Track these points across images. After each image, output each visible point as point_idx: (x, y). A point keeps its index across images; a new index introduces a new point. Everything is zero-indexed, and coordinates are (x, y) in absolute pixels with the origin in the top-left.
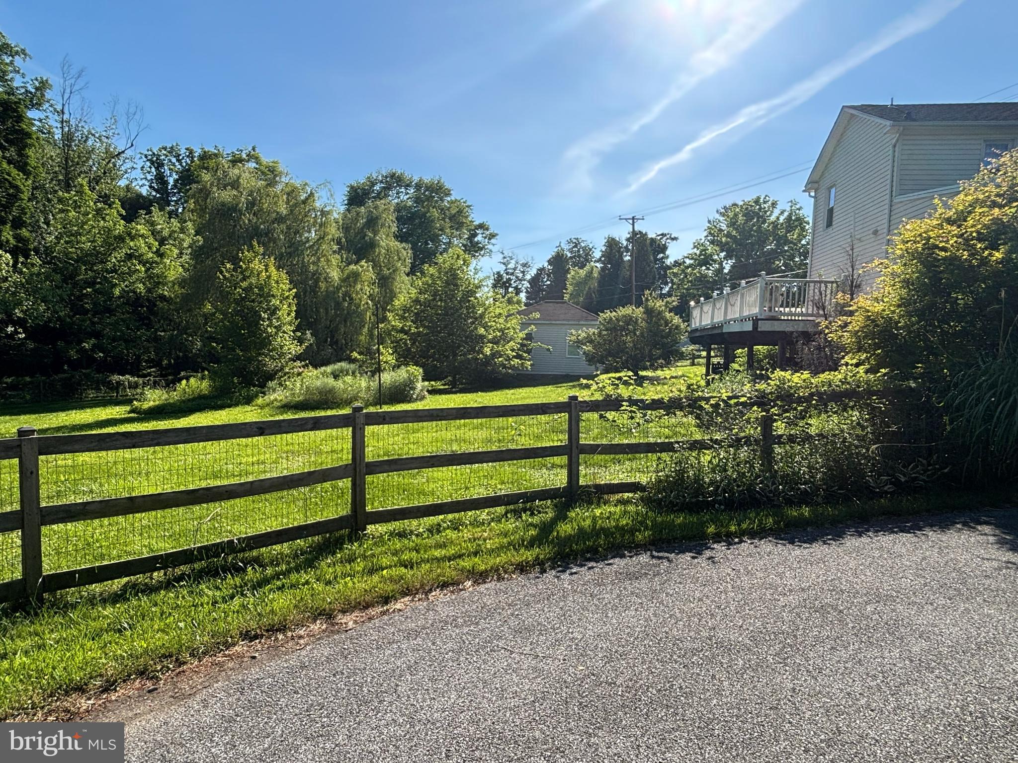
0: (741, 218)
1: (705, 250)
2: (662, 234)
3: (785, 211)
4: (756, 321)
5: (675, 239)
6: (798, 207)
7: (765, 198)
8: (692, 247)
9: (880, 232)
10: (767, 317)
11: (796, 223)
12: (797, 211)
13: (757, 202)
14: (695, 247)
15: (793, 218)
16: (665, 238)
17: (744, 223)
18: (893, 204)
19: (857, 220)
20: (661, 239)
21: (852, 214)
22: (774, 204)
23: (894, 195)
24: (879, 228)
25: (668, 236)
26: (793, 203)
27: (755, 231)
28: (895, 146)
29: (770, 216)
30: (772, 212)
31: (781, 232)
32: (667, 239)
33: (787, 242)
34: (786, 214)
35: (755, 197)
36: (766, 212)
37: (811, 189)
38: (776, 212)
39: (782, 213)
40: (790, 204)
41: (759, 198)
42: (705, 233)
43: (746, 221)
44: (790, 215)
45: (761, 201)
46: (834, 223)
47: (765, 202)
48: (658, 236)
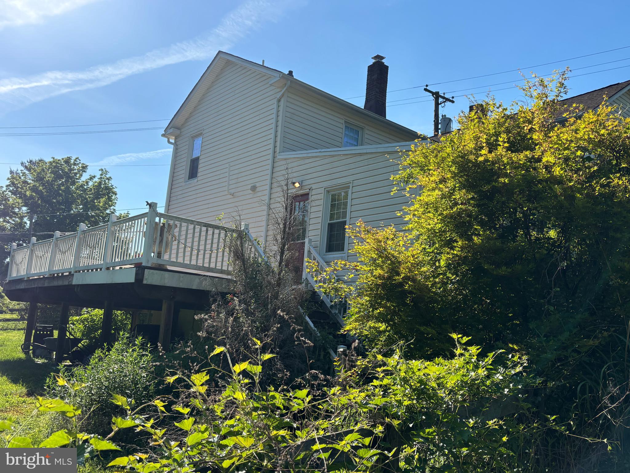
0: (49, 176)
3: (94, 177)
4: (140, 268)
6: (108, 176)
7: (75, 160)
9: (258, 189)
10: (153, 266)
11: (104, 192)
12: (107, 181)
13: (67, 161)
15: (102, 186)
17: (52, 181)
18: (276, 160)
19: (232, 173)
21: (227, 165)
22: (84, 168)
23: (278, 152)
24: (258, 185)
26: (104, 172)
27: (63, 191)
28: (279, 101)
29: (79, 178)
30: (81, 175)
31: (89, 196)
33: (94, 208)
34: (96, 179)
35: (65, 157)
36: (76, 174)
37: (171, 134)
38: (85, 177)
39: (91, 178)
40: (100, 172)
41: (69, 158)
42: (7, 183)
43: (55, 180)
44: (100, 183)
45: (72, 161)
46: (199, 175)
47: (75, 164)
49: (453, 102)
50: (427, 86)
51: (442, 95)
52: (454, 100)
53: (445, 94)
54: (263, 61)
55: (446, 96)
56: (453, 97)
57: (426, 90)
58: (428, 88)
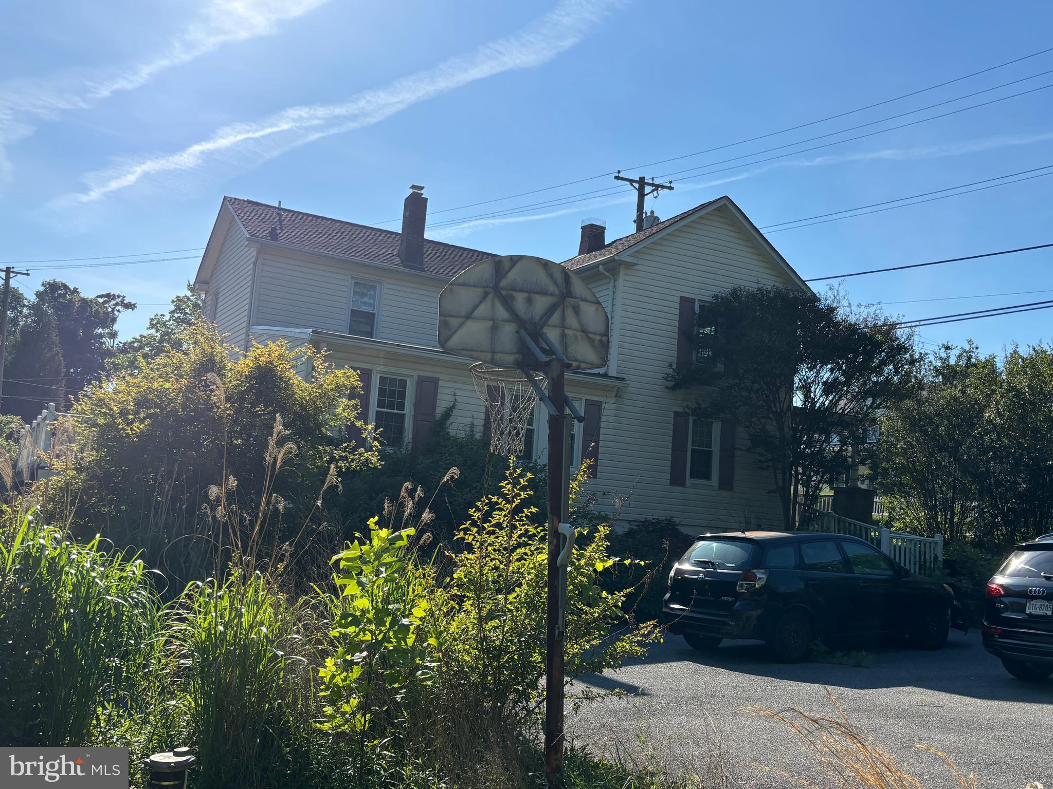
1: (168, 334)
2: (108, 295)
5: (130, 306)
8: (148, 325)
14: (152, 326)
16: (113, 302)
18: (250, 333)
20: (105, 302)
23: (251, 324)
25: (118, 300)
28: (255, 264)
32: (117, 304)
42: (173, 308)
48: (101, 296)
49: (671, 188)
50: (619, 172)
51: (651, 181)
52: (672, 185)
53: (655, 179)
54: (280, 202)
55: (657, 182)
56: (671, 182)
57: (617, 178)
58: (621, 175)
